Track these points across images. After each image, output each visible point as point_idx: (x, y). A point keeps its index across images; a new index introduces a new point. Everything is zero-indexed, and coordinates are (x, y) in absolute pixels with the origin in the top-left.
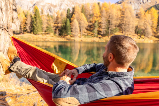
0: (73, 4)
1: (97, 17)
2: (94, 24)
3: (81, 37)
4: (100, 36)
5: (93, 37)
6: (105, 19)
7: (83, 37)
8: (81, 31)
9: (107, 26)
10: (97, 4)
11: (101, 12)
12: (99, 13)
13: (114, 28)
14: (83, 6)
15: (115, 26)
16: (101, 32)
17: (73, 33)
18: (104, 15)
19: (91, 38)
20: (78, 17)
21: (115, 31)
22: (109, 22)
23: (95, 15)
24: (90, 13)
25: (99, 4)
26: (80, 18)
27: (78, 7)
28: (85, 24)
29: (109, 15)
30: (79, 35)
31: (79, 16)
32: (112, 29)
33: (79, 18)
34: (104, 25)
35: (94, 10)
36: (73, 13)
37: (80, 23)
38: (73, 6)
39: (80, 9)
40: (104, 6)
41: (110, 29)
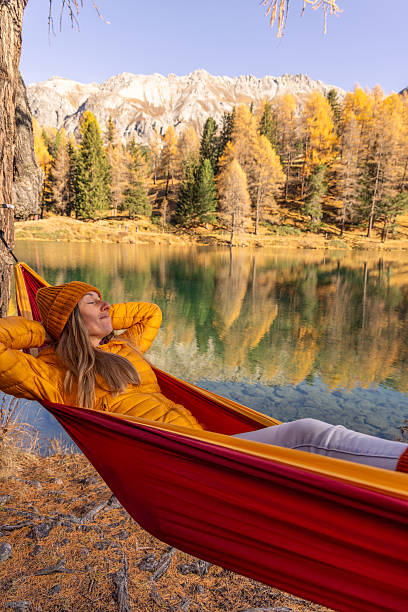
0: (229, 100)
1: (322, 151)
2: (308, 180)
3: (255, 233)
4: (333, 228)
5: (302, 231)
6: (355, 159)
7: (262, 230)
8: (259, 209)
9: (362, 187)
10: (323, 100)
11: (341, 129)
12: (333, 136)
13: (394, 193)
14: (268, 107)
15: (398, 188)
16: (339, 211)
17: (227, 217)
18: (351, 143)
19: (297, 234)
20: (246, 152)
21: (397, 209)
22: (372, 169)
23: (316, 143)
24: (294, 135)
25: (331, 95)
26: (256, 156)
27: (248, 111)
28: (271, 180)
29: (372, 144)
30: (249, 222)
31: (251, 148)
32: (385, 200)
33: (250, 156)
34: (349, 185)
35: (311, 121)
36: (227, 137)
37: (252, 177)
38: (229, 108)
39: (255, 121)
40: (351, 104)
41: (374, 199)
